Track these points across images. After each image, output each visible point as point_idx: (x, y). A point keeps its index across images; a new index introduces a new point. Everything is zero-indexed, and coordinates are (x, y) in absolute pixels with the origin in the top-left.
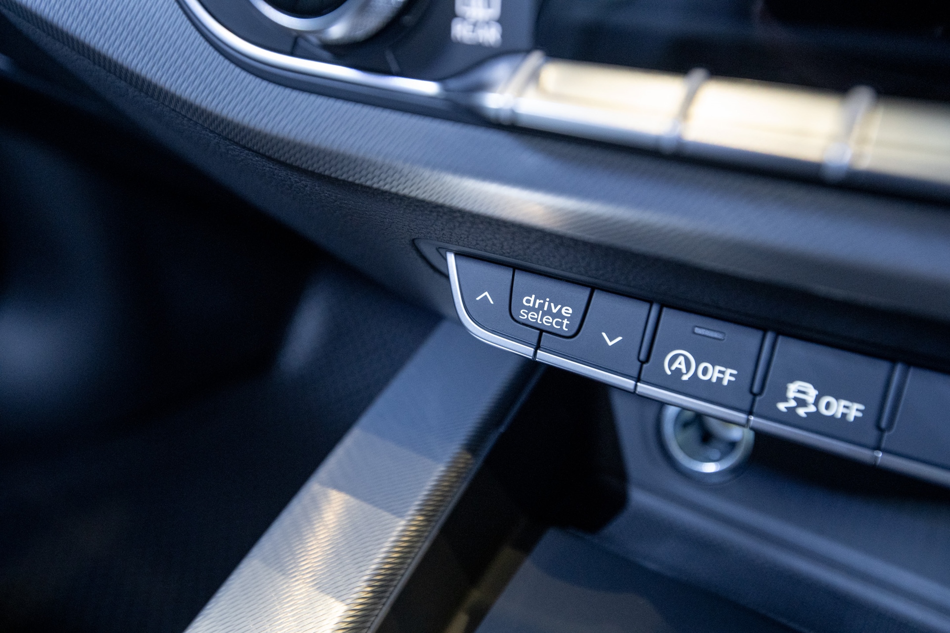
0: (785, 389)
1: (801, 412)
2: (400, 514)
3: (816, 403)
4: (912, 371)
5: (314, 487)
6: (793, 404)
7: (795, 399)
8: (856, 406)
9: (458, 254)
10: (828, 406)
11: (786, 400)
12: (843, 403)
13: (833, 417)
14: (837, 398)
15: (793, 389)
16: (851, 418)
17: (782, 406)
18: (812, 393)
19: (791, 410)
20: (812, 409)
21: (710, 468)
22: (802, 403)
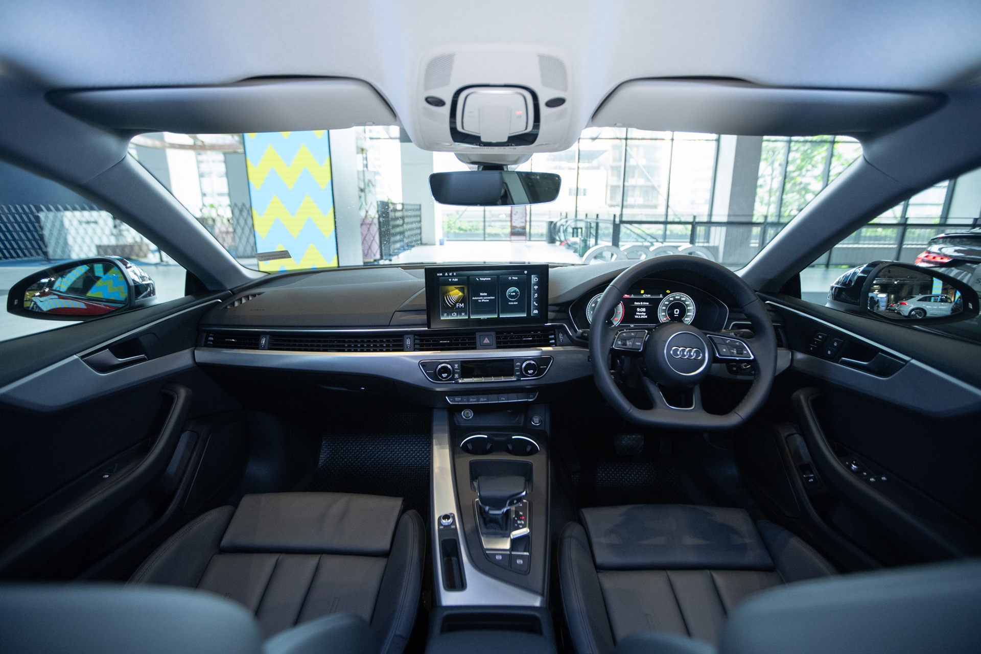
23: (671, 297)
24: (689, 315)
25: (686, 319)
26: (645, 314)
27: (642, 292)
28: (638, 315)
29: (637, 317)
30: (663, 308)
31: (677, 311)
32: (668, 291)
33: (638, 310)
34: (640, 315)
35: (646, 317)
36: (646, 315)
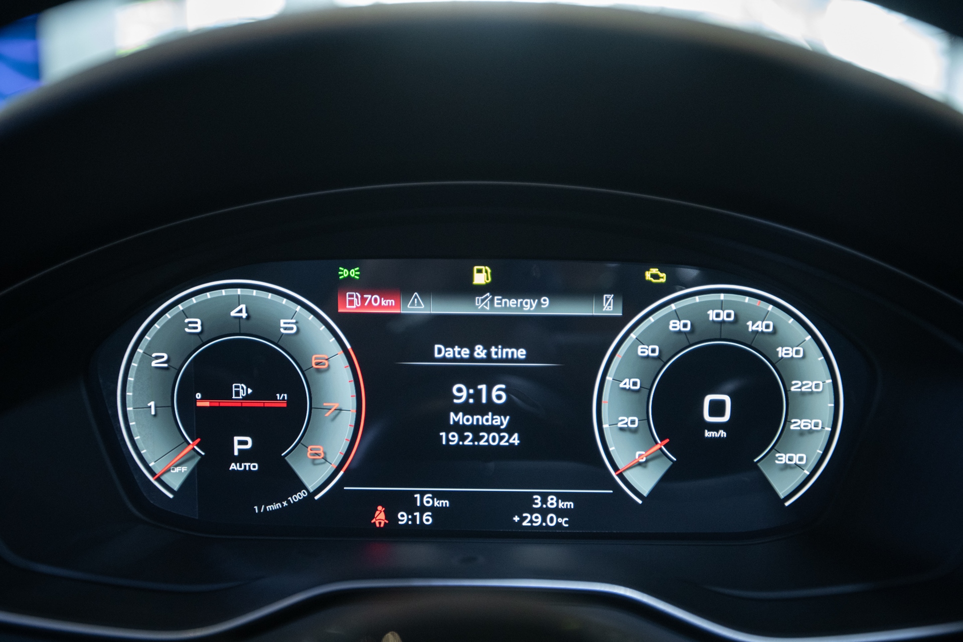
23: (677, 315)
24: (802, 433)
25: (783, 458)
26: (503, 421)
27: (481, 277)
28: (460, 429)
29: (454, 438)
30: (627, 383)
31: (717, 408)
32: (654, 275)
33: (461, 393)
34: (476, 430)
35: (515, 440)
36: (510, 430)
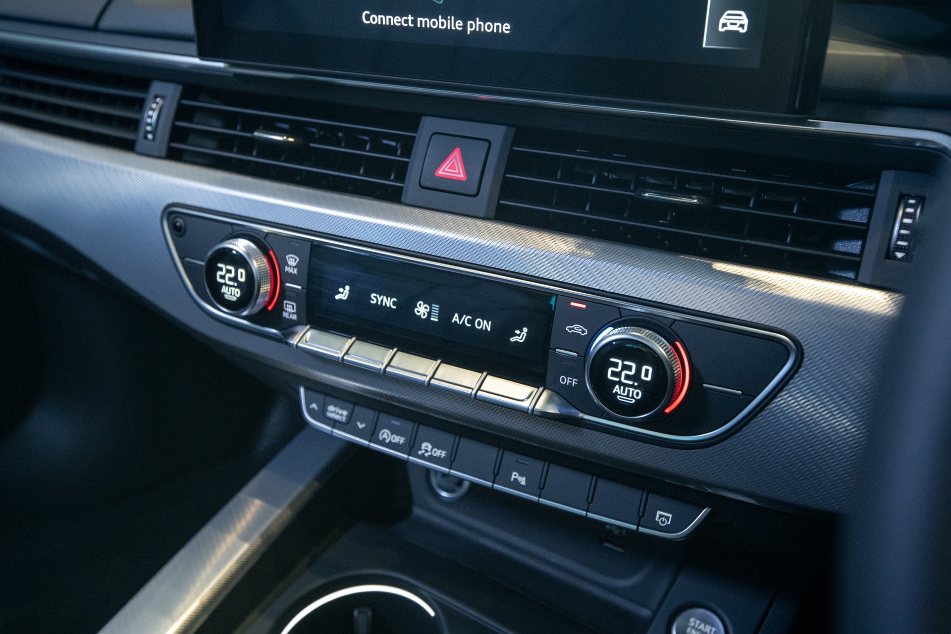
0: (421, 446)
1: (426, 455)
2: (278, 506)
3: (431, 451)
4: (462, 439)
5: (241, 495)
6: (423, 451)
7: (425, 450)
8: (444, 452)
9: (306, 389)
10: (435, 452)
11: (421, 450)
12: (440, 451)
13: (436, 456)
14: (438, 449)
15: (424, 445)
16: (442, 457)
17: (420, 453)
18: (430, 447)
19: (423, 454)
20: (430, 453)
21: (444, 494)
22: (427, 451)
